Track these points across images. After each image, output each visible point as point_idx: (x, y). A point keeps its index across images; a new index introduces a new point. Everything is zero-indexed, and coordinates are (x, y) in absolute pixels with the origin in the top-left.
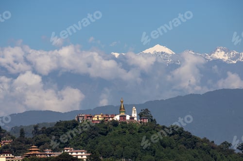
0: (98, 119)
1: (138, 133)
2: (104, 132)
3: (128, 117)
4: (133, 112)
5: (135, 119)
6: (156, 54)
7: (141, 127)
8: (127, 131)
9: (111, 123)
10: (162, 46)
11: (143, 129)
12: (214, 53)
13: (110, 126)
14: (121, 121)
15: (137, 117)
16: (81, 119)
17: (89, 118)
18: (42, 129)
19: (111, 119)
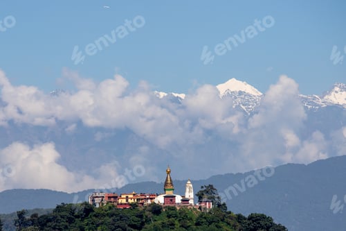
0: (127, 201)
1: (195, 227)
2: (138, 224)
3: (178, 199)
4: (188, 190)
5: (191, 202)
6: (230, 95)
7: (201, 216)
8: (176, 222)
9: (148, 208)
10: (241, 82)
11: (204, 220)
12: (329, 94)
13: (147, 213)
14: (166, 205)
15: (194, 199)
16: (97, 200)
17: (112, 199)
18: (32, 217)
19: (149, 202)
